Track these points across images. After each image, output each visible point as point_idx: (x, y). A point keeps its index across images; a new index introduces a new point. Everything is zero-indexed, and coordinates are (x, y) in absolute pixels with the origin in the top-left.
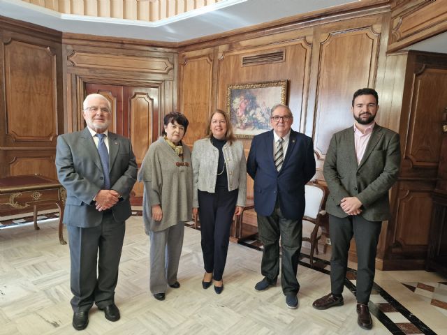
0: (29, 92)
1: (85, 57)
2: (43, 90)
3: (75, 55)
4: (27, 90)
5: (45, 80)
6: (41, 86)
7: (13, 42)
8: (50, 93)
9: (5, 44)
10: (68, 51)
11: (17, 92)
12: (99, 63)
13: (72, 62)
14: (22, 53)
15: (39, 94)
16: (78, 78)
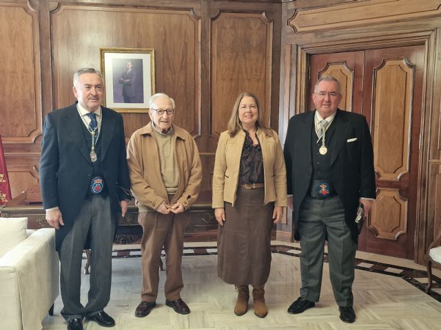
0: (238, 78)
1: (310, 15)
2: (254, 73)
3: (298, 16)
4: (235, 77)
5: (257, 60)
6: (252, 69)
7: (223, 15)
8: (263, 77)
9: (213, 19)
10: (288, 11)
11: (224, 80)
12: (328, 21)
13: (294, 27)
14: (231, 28)
15: (250, 80)
16: (299, 48)
